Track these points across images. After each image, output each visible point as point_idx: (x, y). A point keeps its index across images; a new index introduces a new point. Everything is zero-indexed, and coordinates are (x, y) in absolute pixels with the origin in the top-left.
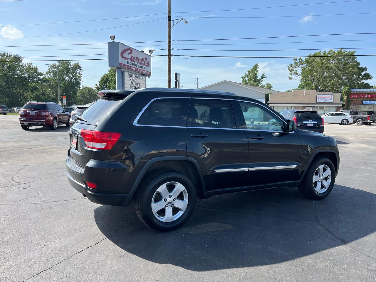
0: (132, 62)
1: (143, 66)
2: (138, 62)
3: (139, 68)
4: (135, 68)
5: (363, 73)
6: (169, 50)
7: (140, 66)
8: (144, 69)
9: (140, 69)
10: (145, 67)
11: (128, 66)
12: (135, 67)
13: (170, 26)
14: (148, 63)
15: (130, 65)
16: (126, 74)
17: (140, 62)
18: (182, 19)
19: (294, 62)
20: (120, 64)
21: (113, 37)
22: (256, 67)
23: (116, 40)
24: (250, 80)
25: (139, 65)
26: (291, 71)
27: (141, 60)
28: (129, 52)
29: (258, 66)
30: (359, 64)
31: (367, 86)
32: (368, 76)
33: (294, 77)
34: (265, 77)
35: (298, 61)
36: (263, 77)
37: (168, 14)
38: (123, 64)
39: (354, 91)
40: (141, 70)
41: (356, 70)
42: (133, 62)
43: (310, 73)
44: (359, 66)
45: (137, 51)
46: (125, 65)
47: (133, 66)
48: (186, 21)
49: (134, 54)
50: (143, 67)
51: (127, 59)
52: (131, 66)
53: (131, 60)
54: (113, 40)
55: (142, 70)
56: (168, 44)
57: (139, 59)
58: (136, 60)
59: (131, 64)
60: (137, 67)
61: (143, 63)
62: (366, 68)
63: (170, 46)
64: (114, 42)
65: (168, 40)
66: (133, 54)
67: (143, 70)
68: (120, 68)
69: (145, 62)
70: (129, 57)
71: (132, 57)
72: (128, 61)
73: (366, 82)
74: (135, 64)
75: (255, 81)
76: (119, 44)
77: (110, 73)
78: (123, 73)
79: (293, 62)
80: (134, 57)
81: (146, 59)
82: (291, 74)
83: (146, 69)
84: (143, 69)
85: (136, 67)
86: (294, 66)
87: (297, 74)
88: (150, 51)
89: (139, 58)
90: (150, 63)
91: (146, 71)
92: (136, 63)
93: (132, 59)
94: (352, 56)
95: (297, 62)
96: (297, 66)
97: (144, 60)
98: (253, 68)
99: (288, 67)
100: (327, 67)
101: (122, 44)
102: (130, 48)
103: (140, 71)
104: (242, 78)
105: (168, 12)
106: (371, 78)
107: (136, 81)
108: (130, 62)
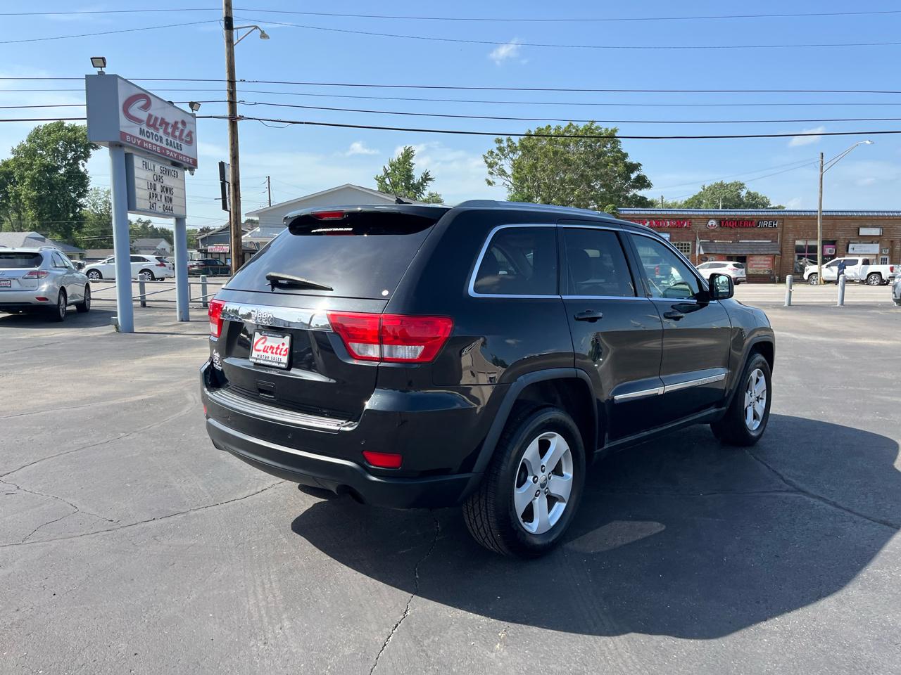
0: (150, 131)
2: (166, 132)
3: (168, 147)
4: (159, 146)
5: (633, 176)
6: (232, 103)
8: (181, 150)
9: (170, 151)
10: (184, 146)
11: (143, 141)
12: (158, 143)
13: (230, 41)
14: (190, 134)
15: (146, 138)
16: (138, 162)
17: (170, 130)
18: (256, 27)
19: (497, 145)
20: (123, 135)
21: (100, 61)
22: (408, 155)
24: (395, 185)
25: (167, 140)
26: (491, 166)
27: (172, 126)
28: (142, 103)
29: (412, 151)
30: (625, 155)
31: (642, 202)
32: (642, 182)
33: (499, 180)
34: (430, 179)
35: (505, 144)
36: (426, 178)
37: (224, 11)
38: (131, 136)
39: (626, 212)
40: (173, 152)
41: (621, 168)
42: (153, 132)
43: (531, 172)
44: (627, 160)
45: (160, 101)
46: (134, 137)
47: (154, 142)
48: (263, 32)
49: (156, 111)
50: (177, 144)
51: (139, 121)
52: (150, 140)
53: (148, 125)
54: (99, 69)
55: (176, 153)
56: (227, 89)
57: (167, 124)
58: (161, 125)
59: (148, 137)
60: (164, 145)
61: (177, 134)
62: (641, 165)
63: (232, 93)
64: (101, 73)
65: (226, 77)
66: (152, 110)
67: (178, 154)
68: (121, 146)
69: (182, 131)
70: (143, 116)
71: (150, 116)
72: (141, 129)
73: (641, 193)
74: (159, 135)
75: (408, 188)
76: (119, 80)
77: (15, 159)
78: (128, 159)
79: (494, 147)
80: (156, 119)
81: (184, 123)
82: (491, 173)
83: (185, 150)
84: (179, 151)
85: (161, 144)
86: (497, 155)
87: (503, 173)
88: (192, 104)
89: (167, 120)
90: (193, 135)
91: (186, 157)
92: (161, 133)
93: (153, 123)
94: (612, 137)
95: (502, 145)
96: (503, 155)
97: (180, 126)
98: (401, 156)
99: (484, 156)
100: (566, 161)
101: (126, 80)
102: (144, 93)
103: (171, 155)
104: (378, 180)
105: (224, 6)
106: (649, 186)
107: (161, 180)
108: (147, 132)
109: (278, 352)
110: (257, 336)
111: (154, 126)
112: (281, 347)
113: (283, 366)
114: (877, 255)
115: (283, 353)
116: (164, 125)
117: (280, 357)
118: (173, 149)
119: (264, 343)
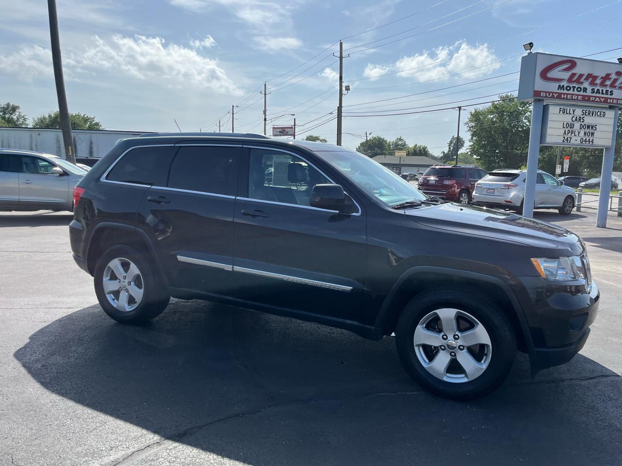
0: (571, 86)
1: (608, 89)
2: (592, 83)
3: (594, 95)
4: (581, 95)
7: (598, 90)
9: (596, 97)
10: (615, 91)
11: (560, 94)
12: (581, 93)
15: (565, 91)
16: (553, 110)
17: (598, 81)
20: (537, 93)
21: (529, 46)
23: (534, 51)
25: (593, 90)
27: (602, 78)
28: (566, 66)
38: (546, 92)
40: (599, 97)
42: (574, 85)
45: (588, 61)
46: (549, 93)
47: (576, 92)
50: (607, 91)
51: (558, 80)
52: (571, 92)
53: (570, 81)
54: (529, 51)
55: (603, 98)
57: (595, 78)
58: (587, 79)
60: (588, 94)
61: (608, 83)
64: (531, 53)
66: (577, 70)
67: (606, 99)
68: (539, 100)
69: (615, 80)
70: (566, 75)
71: (573, 75)
72: (560, 86)
74: (582, 87)
78: (545, 109)
80: (581, 76)
81: (619, 74)
83: (617, 94)
84: (609, 96)
85: (585, 94)
89: (595, 74)
91: (618, 99)
92: (586, 85)
93: (575, 79)
97: (613, 76)
103: (597, 99)
107: (582, 120)
108: (567, 87)
111: (578, 81)
116: (590, 80)
118: (601, 95)
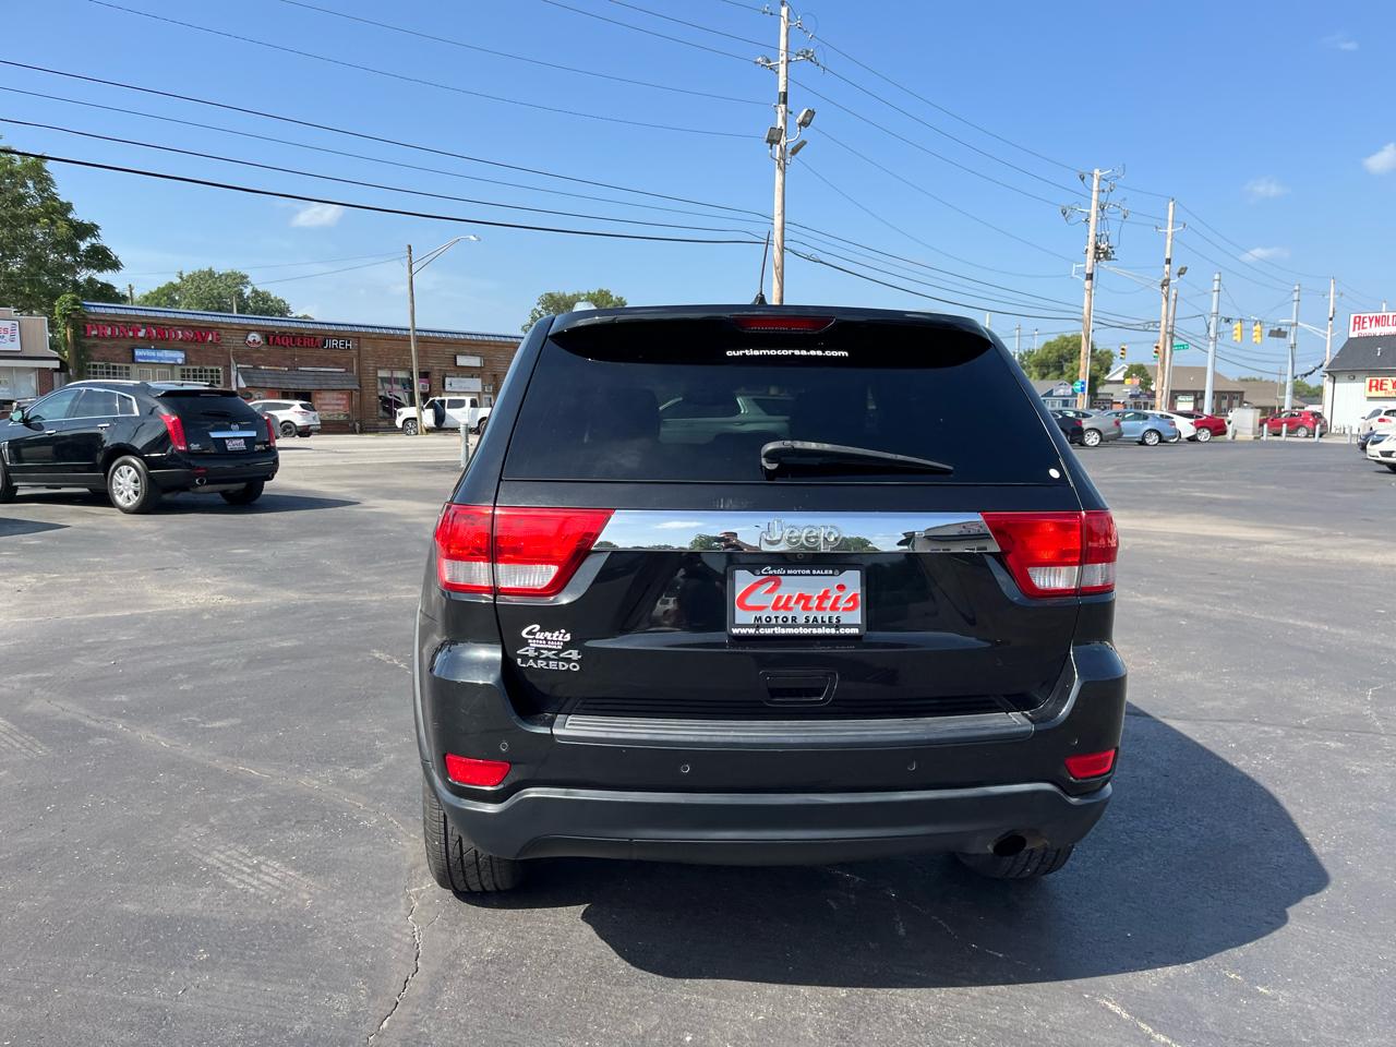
5: (84, 245)
30: (68, 207)
31: (106, 293)
32: (102, 258)
39: (98, 310)
41: (63, 229)
44: (70, 216)
62: (97, 227)
73: (104, 277)
106: (115, 265)
109: (828, 603)
110: (743, 580)
112: (834, 594)
113: (855, 631)
114: (479, 393)
115: (842, 604)
117: (835, 615)
119: (770, 591)
